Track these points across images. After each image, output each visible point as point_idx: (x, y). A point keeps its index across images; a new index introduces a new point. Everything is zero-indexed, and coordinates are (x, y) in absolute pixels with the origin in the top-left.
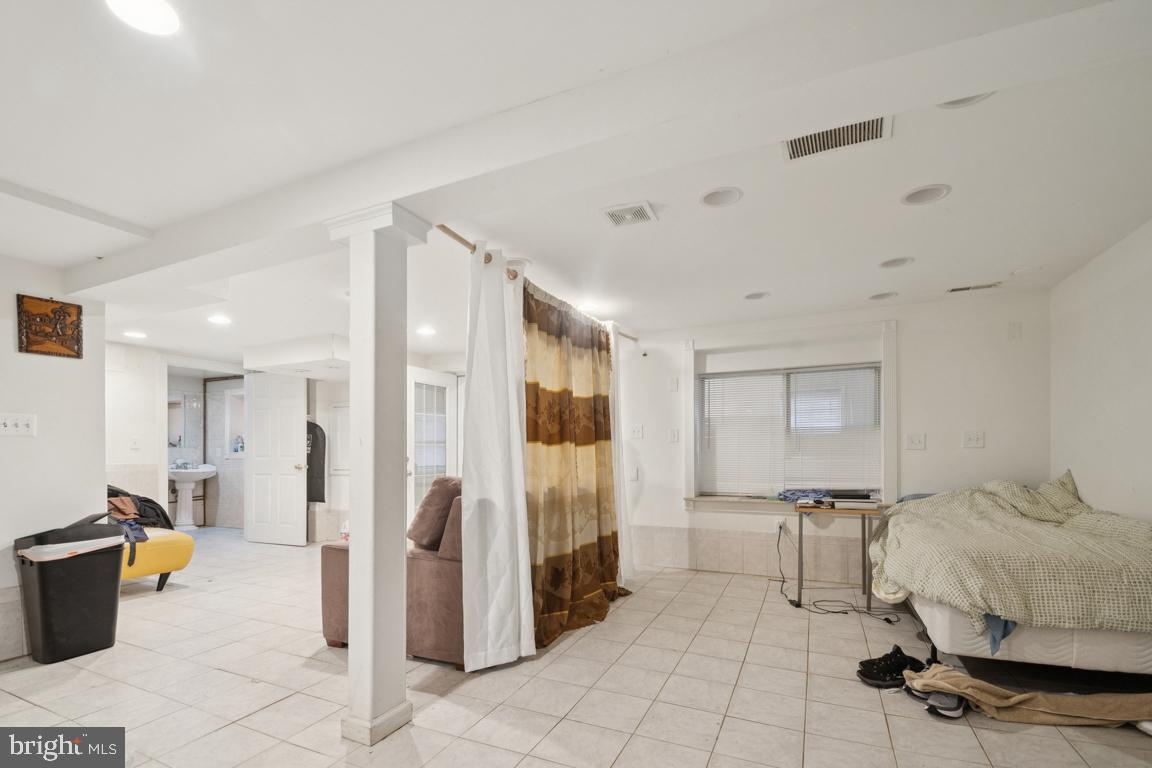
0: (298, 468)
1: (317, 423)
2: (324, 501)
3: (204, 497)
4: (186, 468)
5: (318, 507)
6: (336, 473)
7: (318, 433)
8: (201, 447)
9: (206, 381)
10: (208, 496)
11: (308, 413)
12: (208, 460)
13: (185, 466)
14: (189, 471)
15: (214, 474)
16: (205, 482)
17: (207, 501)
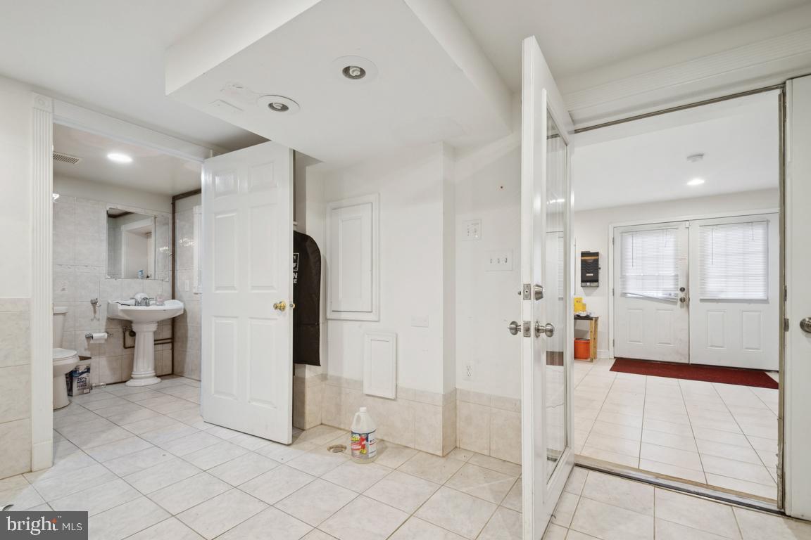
0: (279, 307)
1: (307, 234)
2: (319, 365)
3: (172, 340)
4: (147, 304)
5: (309, 372)
6: (335, 316)
7: (309, 250)
8: (169, 279)
9: (175, 199)
10: (177, 339)
11: (295, 220)
12: (177, 294)
13: (146, 302)
14: (151, 308)
15: (182, 312)
16: (174, 321)
17: (175, 345)
